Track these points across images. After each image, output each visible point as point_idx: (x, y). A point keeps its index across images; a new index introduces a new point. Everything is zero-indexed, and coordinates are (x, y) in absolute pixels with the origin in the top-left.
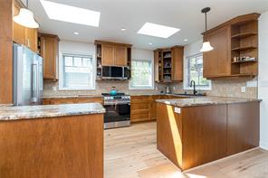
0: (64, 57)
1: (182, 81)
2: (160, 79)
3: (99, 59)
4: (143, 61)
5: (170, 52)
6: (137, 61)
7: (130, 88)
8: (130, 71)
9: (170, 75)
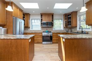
0: (32, 20)
1: (76, 27)
2: (66, 26)
3: (42, 20)
4: (59, 19)
5: (71, 15)
6: (56, 19)
7: (53, 30)
8: (53, 23)
9: (71, 24)
